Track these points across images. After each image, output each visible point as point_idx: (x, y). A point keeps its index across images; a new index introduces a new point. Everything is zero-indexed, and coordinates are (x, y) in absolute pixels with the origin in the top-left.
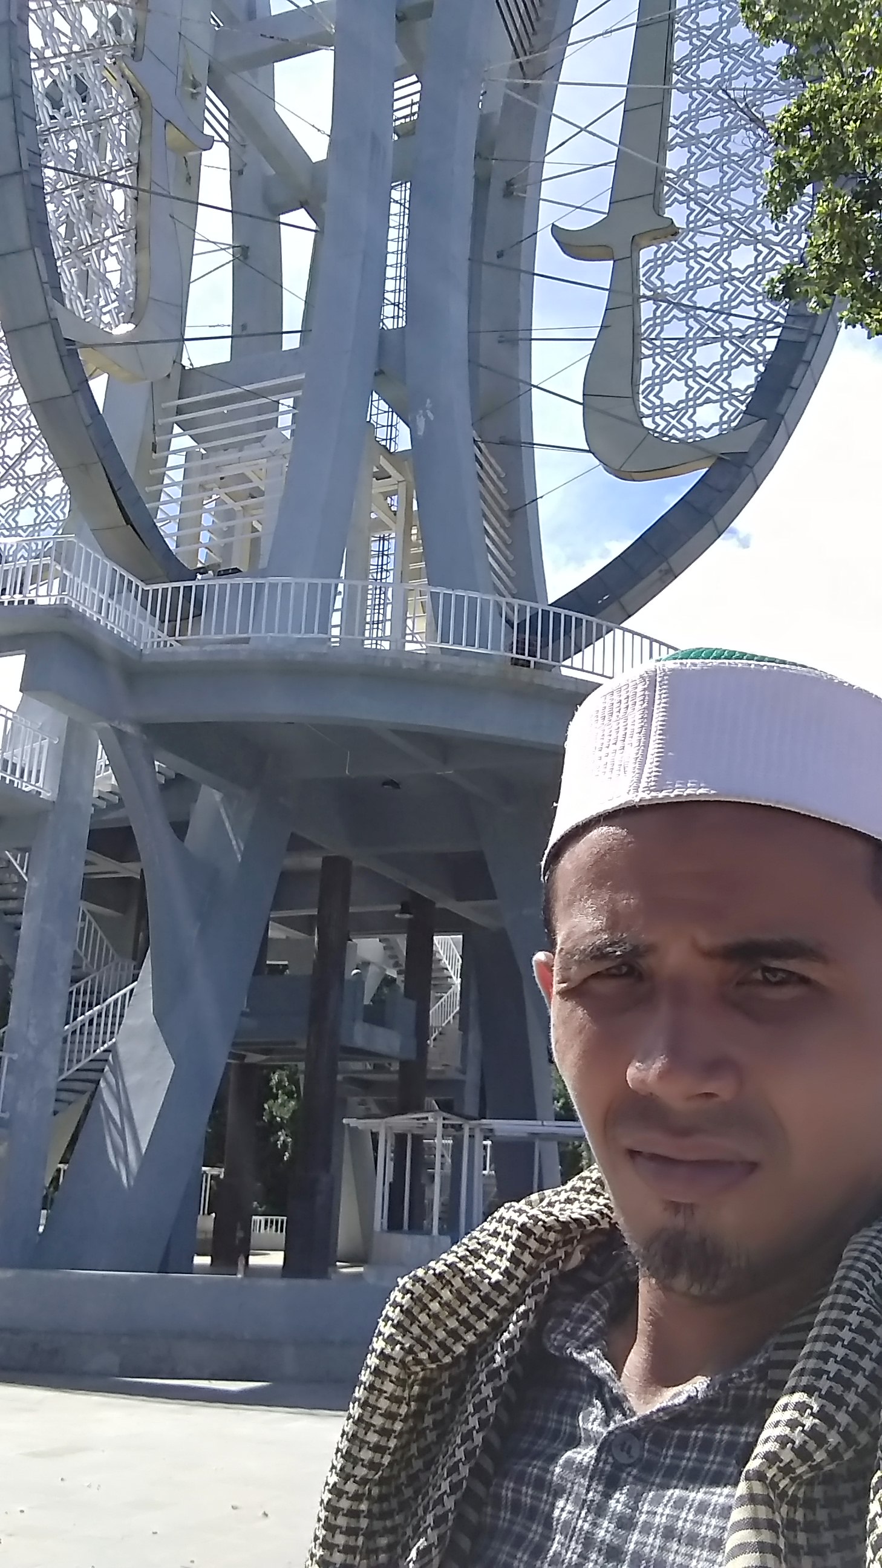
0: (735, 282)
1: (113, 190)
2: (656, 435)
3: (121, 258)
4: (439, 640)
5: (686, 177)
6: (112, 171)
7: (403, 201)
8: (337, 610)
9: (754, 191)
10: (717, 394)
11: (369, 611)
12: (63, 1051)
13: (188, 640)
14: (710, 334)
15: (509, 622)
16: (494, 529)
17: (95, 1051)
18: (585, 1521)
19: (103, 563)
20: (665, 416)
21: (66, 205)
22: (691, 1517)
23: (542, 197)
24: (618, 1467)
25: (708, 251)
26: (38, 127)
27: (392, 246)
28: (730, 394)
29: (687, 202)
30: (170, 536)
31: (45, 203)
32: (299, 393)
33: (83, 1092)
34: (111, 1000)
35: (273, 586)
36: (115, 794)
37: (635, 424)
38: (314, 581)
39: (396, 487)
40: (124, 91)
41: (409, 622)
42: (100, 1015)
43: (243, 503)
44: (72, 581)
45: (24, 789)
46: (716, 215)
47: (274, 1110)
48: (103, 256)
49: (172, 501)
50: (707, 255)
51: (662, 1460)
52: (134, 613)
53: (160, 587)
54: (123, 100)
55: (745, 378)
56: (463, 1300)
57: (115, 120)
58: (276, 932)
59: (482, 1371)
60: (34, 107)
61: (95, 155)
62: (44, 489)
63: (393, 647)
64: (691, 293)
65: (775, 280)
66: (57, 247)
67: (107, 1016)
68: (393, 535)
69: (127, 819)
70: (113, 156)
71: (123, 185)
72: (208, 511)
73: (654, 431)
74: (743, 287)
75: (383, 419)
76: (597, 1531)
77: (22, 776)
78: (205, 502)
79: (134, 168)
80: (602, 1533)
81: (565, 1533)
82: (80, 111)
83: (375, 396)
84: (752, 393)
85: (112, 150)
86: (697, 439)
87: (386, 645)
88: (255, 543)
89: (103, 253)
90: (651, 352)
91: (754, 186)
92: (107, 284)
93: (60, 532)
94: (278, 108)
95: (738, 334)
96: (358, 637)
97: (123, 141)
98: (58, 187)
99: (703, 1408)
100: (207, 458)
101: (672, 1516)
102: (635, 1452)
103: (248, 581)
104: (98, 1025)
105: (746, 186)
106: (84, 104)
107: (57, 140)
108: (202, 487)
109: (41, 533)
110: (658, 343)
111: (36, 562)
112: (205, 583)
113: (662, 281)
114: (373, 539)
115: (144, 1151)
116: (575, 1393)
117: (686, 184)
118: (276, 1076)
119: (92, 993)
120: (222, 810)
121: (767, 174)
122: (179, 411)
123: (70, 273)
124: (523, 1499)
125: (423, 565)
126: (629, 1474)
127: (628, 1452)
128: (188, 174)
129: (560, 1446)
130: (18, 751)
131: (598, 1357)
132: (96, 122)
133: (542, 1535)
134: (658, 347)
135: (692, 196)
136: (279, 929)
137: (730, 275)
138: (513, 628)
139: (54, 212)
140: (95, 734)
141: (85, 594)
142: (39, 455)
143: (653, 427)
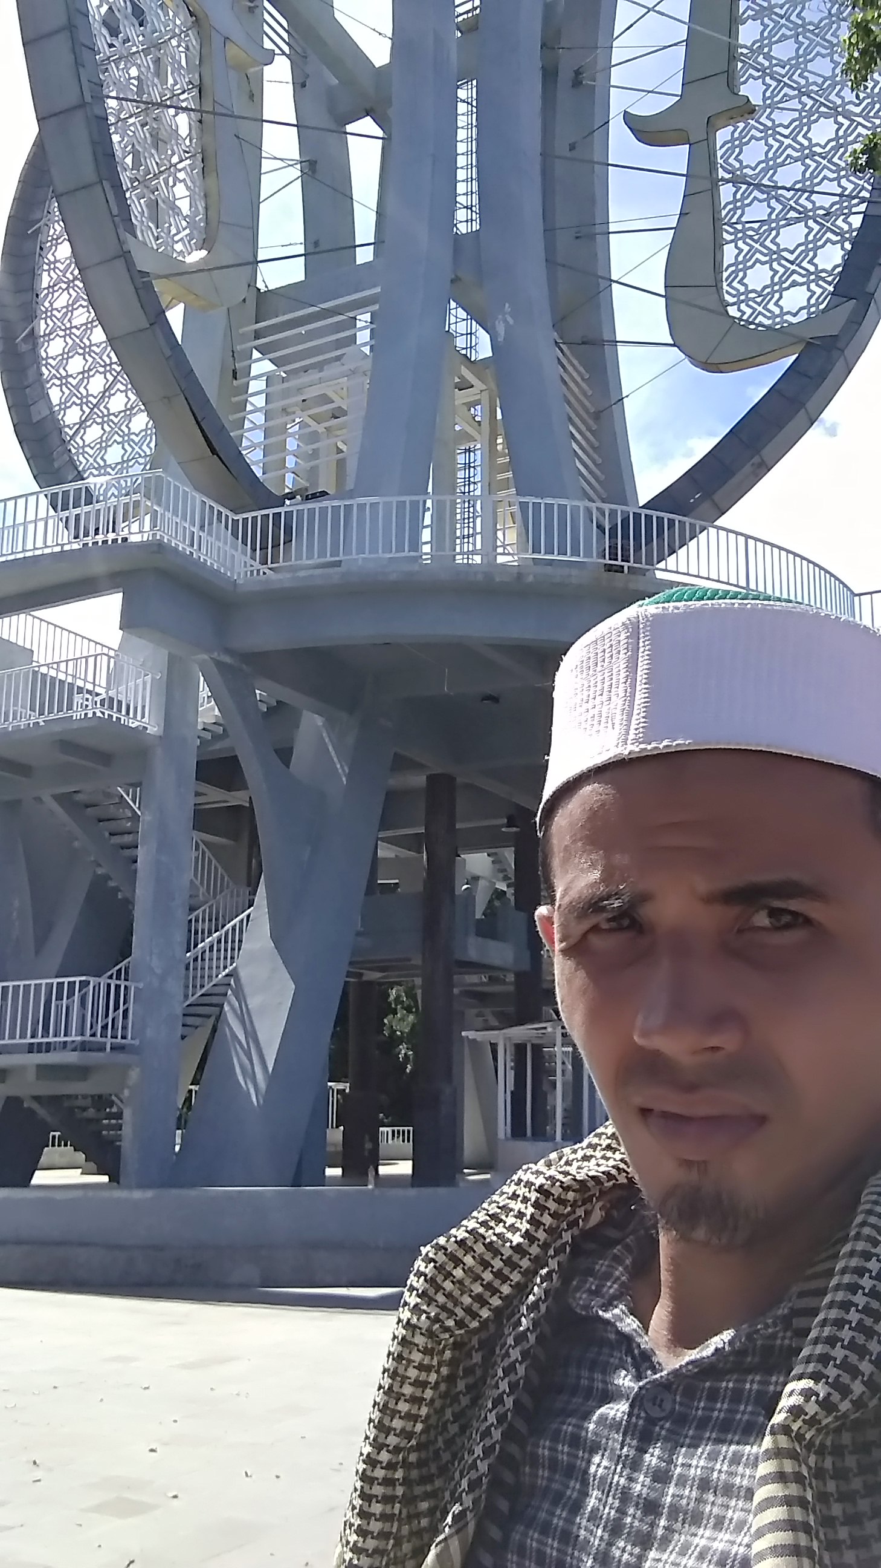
0: (816, 158)
1: (177, 114)
2: (742, 323)
3: (189, 184)
4: (530, 550)
5: (760, 51)
6: (175, 95)
7: (470, 100)
8: (427, 527)
9: (832, 61)
10: (803, 276)
11: (458, 526)
12: (187, 977)
13: (279, 567)
14: (792, 214)
15: (600, 527)
16: (580, 432)
17: (217, 976)
18: (621, 1476)
19: (192, 495)
20: (750, 303)
21: (131, 134)
22: (725, 1468)
23: (612, 84)
24: (651, 1421)
25: (787, 127)
26: (97, 57)
27: (461, 148)
28: (817, 276)
29: (763, 77)
30: (256, 463)
31: (110, 135)
32: (376, 307)
33: (209, 1016)
34: (229, 926)
35: (361, 507)
36: (220, 725)
37: (721, 314)
38: (402, 498)
39: (478, 397)
40: (181, 10)
41: (500, 534)
42: (219, 941)
43: (327, 424)
44: (163, 515)
45: (130, 725)
46: (794, 89)
47: (394, 1024)
48: (171, 183)
49: (256, 427)
50: (786, 132)
51: (694, 1412)
52: (226, 543)
53: (249, 515)
54: (180, 21)
55: (831, 257)
56: (486, 1265)
57: (174, 42)
58: (385, 852)
59: (510, 1334)
60: (91, 36)
61: (156, 80)
62: (130, 426)
63: (485, 561)
64: (771, 172)
65: (858, 151)
66: (125, 178)
67: (226, 942)
68: (479, 446)
69: (233, 749)
70: (175, 80)
71: (186, 109)
72: (292, 435)
73: (740, 319)
74: (825, 162)
75: (462, 328)
76: (633, 1485)
77: (128, 713)
78: (288, 426)
79: (196, 91)
80: (638, 1487)
81: (602, 1488)
82: (138, 37)
83: (453, 304)
84: (840, 273)
85: (172, 73)
86: (785, 325)
87: (478, 559)
88: (341, 464)
89: (171, 179)
90: (733, 237)
91: (831, 55)
92: (176, 210)
93: (148, 467)
94: (337, 15)
95: (822, 212)
96: (448, 553)
97: (184, 63)
98: (122, 116)
99: (731, 1359)
100: (288, 381)
101: (707, 1468)
102: (668, 1406)
103: (336, 503)
104: (219, 950)
105: (823, 56)
106: (142, 28)
107: (117, 68)
108: (285, 411)
109: (130, 470)
110: (739, 227)
111: (126, 499)
112: (294, 509)
113: (741, 162)
114: (459, 451)
115: (270, 1069)
116: (606, 1350)
117: (761, 59)
118: (394, 991)
119: (210, 920)
120: (325, 735)
121: (845, 41)
122: (258, 335)
123: (140, 203)
124: (560, 1457)
125: (510, 475)
126: (662, 1428)
127: (660, 1406)
128: (251, 91)
129: (594, 1404)
130: (122, 688)
131: (624, 1313)
132: (154, 46)
133: (579, 1491)
134: (740, 231)
135: (768, 71)
136: (389, 848)
137: (811, 150)
138: (605, 533)
139: (120, 142)
140: (196, 668)
141: (176, 528)
142: (121, 392)
143: (738, 315)
